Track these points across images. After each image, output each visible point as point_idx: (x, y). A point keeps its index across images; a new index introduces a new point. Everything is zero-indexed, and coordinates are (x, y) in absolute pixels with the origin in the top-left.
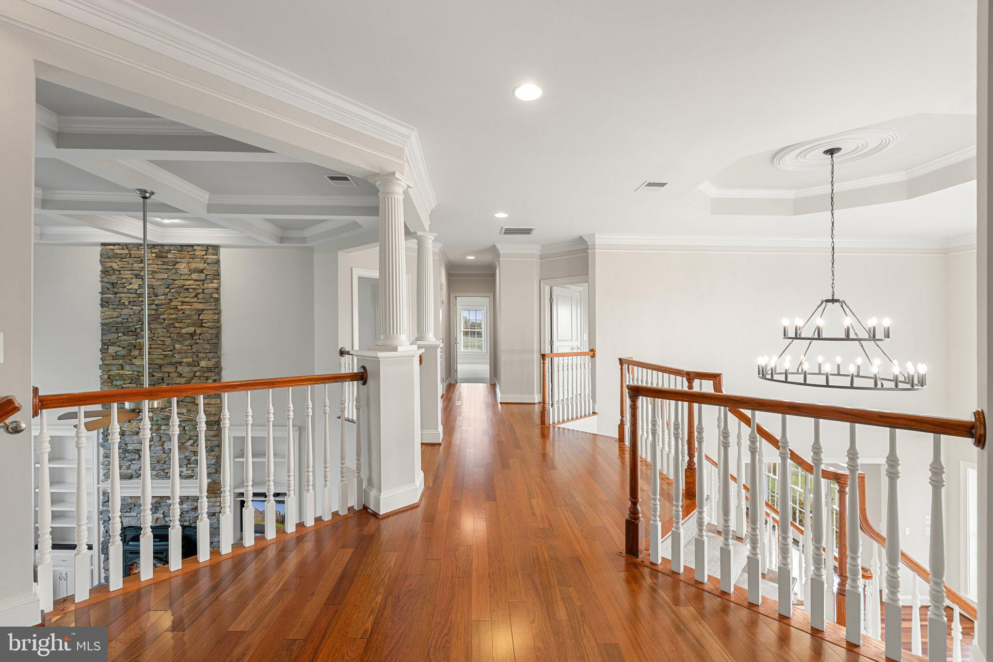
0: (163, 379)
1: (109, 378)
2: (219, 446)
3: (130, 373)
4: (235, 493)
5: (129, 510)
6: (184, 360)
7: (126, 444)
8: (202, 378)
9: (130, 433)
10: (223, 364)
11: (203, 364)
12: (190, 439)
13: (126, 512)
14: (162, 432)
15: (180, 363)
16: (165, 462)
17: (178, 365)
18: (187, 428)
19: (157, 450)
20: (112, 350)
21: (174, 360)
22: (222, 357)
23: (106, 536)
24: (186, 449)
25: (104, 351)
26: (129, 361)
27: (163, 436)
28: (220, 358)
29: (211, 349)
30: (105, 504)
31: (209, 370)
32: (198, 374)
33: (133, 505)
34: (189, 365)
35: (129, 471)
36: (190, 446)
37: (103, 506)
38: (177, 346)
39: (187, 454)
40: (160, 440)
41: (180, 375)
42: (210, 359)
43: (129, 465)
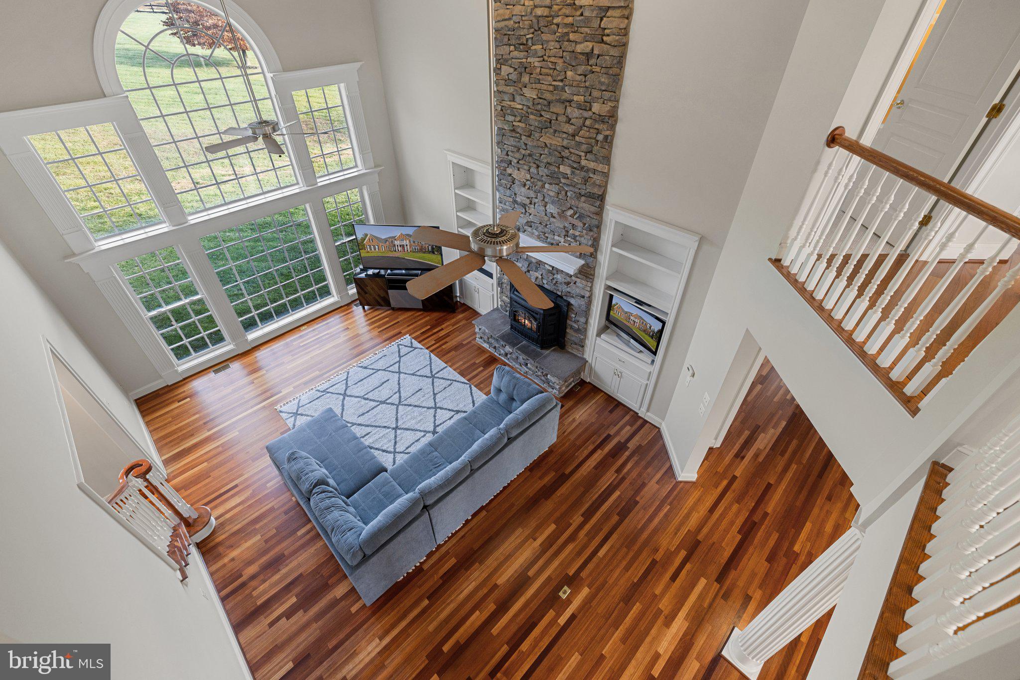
0: (550, 123)
1: (502, 110)
2: (599, 227)
3: (520, 107)
4: (606, 285)
6: (576, 98)
7: (516, 195)
8: (591, 131)
9: (519, 184)
10: (621, 113)
11: (596, 107)
14: (545, 191)
15: (570, 101)
16: (546, 225)
17: (568, 104)
18: (569, 194)
19: (541, 211)
20: (505, 70)
21: (565, 96)
22: (621, 100)
24: (565, 218)
25: (497, 71)
26: (519, 90)
27: (546, 196)
28: (618, 101)
29: (608, 85)
31: (601, 119)
32: (588, 123)
34: (579, 107)
36: (570, 216)
38: (569, 74)
39: (566, 225)
40: (543, 200)
41: (569, 121)
42: (605, 102)
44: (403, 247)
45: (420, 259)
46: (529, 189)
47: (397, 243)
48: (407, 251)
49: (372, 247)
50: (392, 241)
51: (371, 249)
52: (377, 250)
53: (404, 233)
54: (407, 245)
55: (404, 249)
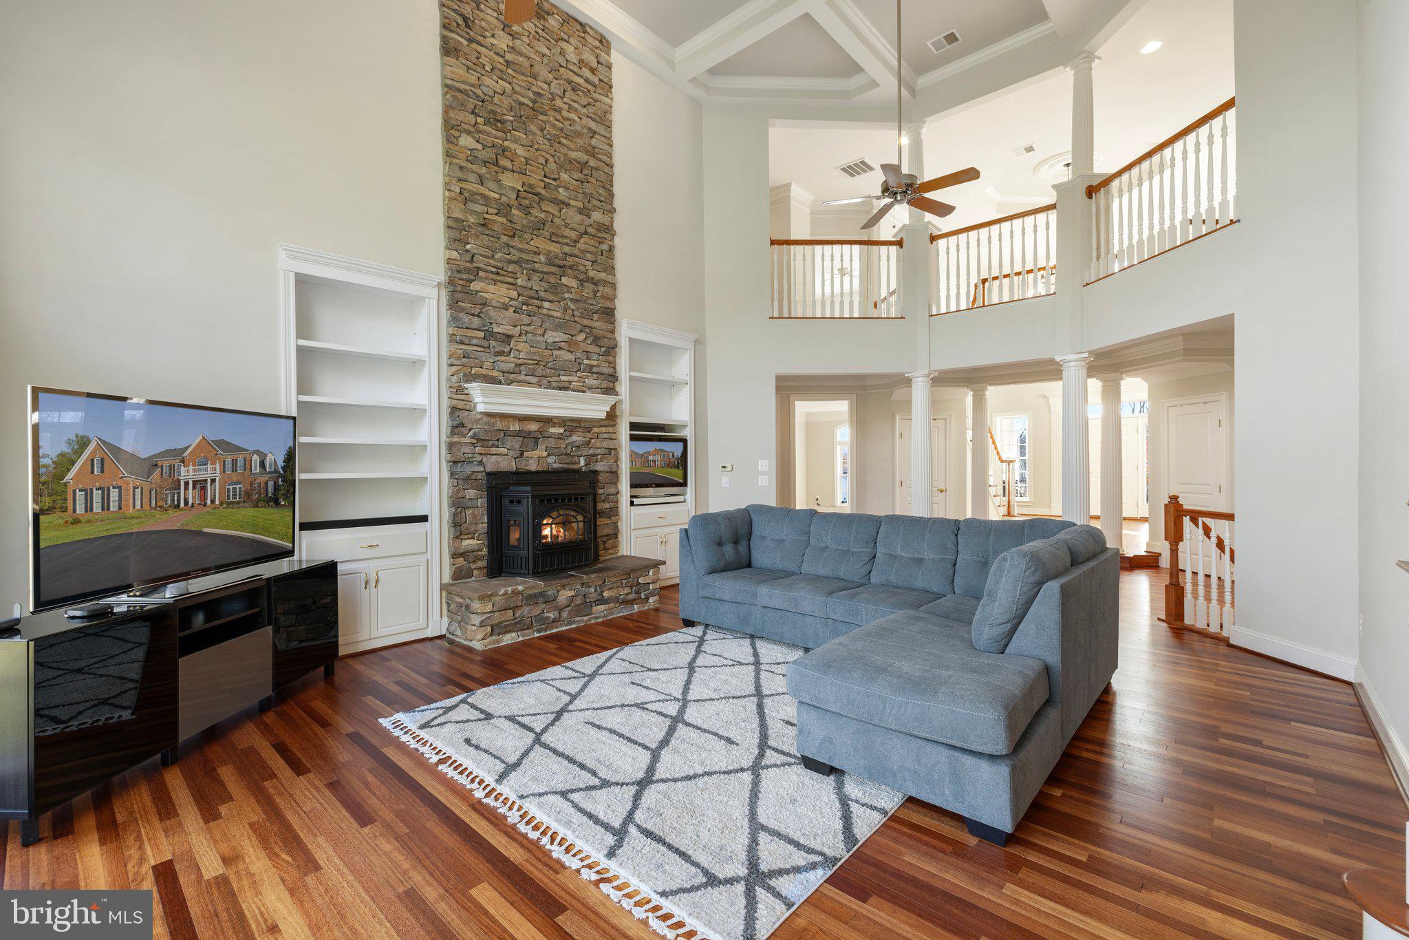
1: (461, 193)
3: (496, 195)
5: (496, 443)
6: (572, 202)
7: (491, 324)
9: (498, 305)
11: (595, 216)
12: (581, 331)
13: (493, 446)
15: (566, 204)
17: (564, 206)
18: (576, 313)
19: (538, 342)
20: (464, 142)
21: (560, 197)
22: (616, 213)
23: (458, 491)
24: (578, 344)
26: (494, 174)
27: (544, 318)
29: (605, 197)
30: (456, 430)
31: (603, 228)
33: (502, 434)
34: (579, 211)
35: (495, 373)
36: (582, 341)
37: (453, 433)
38: (563, 174)
39: (579, 355)
40: (541, 326)
41: (567, 225)
42: (605, 212)
43: (493, 363)
44: (203, 488)
45: (242, 528)
46: (514, 312)
47: (187, 473)
48: (213, 501)
49: (97, 495)
50: (172, 468)
51: (89, 508)
52: (114, 506)
53: (210, 438)
54: (213, 481)
55: (203, 497)
